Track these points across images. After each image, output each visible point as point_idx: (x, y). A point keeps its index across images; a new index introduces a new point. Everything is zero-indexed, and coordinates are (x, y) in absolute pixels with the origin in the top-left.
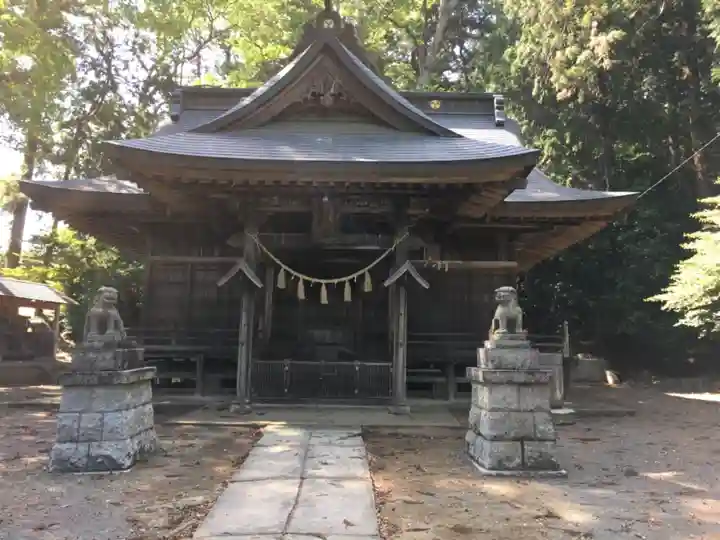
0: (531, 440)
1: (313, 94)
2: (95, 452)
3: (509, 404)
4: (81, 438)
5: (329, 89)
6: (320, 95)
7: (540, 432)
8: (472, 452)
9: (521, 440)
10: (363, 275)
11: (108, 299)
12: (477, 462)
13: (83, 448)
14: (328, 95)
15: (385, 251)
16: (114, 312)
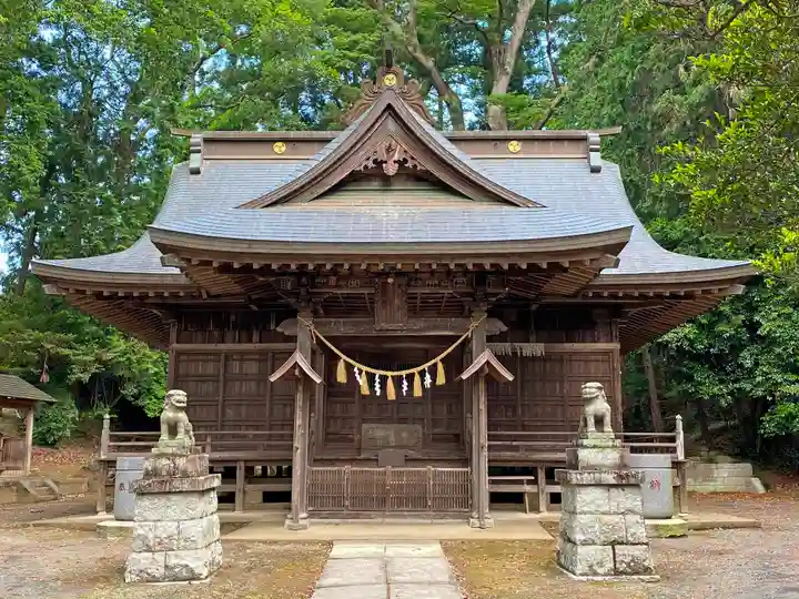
0: (622, 543)
1: (375, 161)
2: (173, 561)
3: (599, 506)
4: (158, 548)
5: (393, 156)
6: (382, 162)
7: (632, 535)
8: (562, 561)
9: (613, 544)
10: (435, 365)
11: (178, 402)
12: (567, 570)
13: (160, 557)
14: (391, 162)
15: (460, 337)
16: (183, 416)
